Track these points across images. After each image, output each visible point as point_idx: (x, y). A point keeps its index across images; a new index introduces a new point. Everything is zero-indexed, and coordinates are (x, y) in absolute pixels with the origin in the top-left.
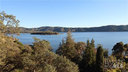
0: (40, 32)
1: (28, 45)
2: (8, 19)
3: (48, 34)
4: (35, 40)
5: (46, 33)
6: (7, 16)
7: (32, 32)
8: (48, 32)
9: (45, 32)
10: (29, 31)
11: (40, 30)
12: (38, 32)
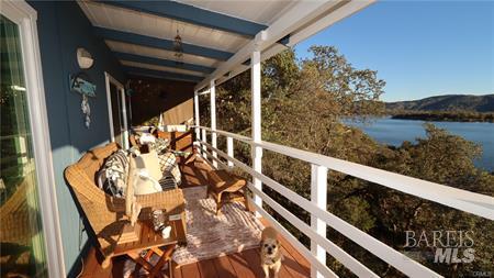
0: (422, 112)
1: (385, 144)
2: (358, 80)
3: (453, 118)
4: (427, 131)
5: (445, 116)
6: (357, 74)
7: (396, 111)
8: (454, 113)
9: (442, 112)
10: (389, 110)
11: (425, 108)
12: (416, 112)
